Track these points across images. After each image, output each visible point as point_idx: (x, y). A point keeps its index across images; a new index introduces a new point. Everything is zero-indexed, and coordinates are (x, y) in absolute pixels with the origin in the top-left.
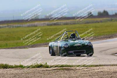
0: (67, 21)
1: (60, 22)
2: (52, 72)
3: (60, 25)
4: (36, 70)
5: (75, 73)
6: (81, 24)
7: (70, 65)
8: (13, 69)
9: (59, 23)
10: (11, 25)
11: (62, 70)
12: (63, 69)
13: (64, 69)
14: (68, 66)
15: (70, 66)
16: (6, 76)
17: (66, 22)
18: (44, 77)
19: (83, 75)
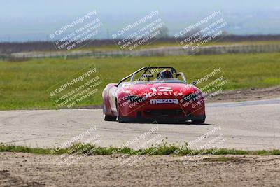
0: (237, 45)
1: (220, 48)
2: (200, 165)
3: (220, 53)
4: (161, 160)
5: (254, 170)
6: (269, 52)
7: (243, 150)
8: (106, 156)
9: (217, 50)
10: (103, 50)
11: (224, 162)
12: (226, 160)
13: (229, 159)
14: (238, 152)
15: (243, 153)
16: (89, 173)
17: (234, 47)
18: (179, 177)
19: (272, 175)
